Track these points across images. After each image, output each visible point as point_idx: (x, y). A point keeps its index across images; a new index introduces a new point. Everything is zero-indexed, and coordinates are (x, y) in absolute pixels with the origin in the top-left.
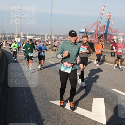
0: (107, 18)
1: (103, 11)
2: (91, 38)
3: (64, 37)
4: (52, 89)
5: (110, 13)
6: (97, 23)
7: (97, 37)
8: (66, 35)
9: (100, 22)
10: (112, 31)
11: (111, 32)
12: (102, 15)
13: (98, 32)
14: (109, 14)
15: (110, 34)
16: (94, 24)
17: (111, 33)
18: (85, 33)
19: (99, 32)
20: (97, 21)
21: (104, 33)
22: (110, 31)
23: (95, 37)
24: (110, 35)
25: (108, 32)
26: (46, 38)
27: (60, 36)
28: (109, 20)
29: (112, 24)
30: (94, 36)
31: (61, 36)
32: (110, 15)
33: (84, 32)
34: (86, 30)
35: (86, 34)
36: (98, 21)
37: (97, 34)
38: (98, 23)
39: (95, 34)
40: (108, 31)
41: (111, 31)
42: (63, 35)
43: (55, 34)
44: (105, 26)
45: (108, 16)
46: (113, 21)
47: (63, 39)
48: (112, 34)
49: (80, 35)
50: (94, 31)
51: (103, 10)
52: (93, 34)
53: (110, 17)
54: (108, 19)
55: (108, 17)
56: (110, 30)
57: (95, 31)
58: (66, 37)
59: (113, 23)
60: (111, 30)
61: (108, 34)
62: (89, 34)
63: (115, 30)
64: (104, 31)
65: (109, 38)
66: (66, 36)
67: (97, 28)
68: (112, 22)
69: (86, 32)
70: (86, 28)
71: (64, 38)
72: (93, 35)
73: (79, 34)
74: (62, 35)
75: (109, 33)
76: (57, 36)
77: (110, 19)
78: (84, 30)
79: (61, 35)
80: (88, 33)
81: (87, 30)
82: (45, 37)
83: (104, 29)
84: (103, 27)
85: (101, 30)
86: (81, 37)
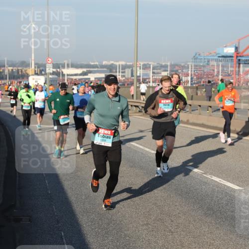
4: (142, 225)
8: (177, 65)
18: (234, 58)
26: (121, 74)
27: (160, 69)
31: (164, 67)
33: (231, 55)
34: (237, 49)
35: (239, 60)
42: (169, 64)
43: (146, 63)
49: (220, 64)
58: (177, 71)
62: (246, 60)
66: (177, 68)
69: (237, 57)
70: (239, 43)
73: (216, 60)
74: (166, 66)
76: (150, 68)
78: (231, 50)
79: (162, 66)
80: (243, 58)
82: (116, 72)
86: (223, 70)
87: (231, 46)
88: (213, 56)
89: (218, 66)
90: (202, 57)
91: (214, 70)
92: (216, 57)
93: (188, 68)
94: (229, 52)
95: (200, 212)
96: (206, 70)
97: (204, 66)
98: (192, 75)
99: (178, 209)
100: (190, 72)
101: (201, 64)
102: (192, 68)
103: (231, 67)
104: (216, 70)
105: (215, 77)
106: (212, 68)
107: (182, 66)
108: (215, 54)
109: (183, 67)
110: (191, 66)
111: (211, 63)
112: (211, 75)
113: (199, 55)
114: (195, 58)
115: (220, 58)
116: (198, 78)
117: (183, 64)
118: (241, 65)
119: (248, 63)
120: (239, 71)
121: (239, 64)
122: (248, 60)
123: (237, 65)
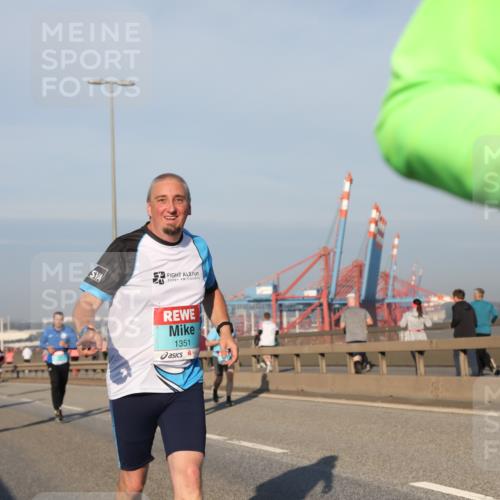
0: (370, 233)
1: (348, 199)
2: (302, 327)
5: (377, 209)
6: (326, 255)
7: (330, 317)
9: (338, 251)
10: (398, 286)
11: (390, 293)
12: (343, 219)
13: (331, 296)
14: (374, 214)
15: (387, 301)
16: (312, 260)
17: (394, 297)
18: (273, 303)
19: (338, 297)
20: (325, 248)
21: (363, 297)
22: (386, 289)
23: (323, 318)
24: (389, 305)
25: (379, 296)
28: (379, 238)
29: (392, 256)
30: (316, 317)
32: (381, 219)
33: (268, 298)
34: (275, 288)
35: (281, 305)
36: (331, 246)
37: (330, 305)
38: (332, 254)
39: (321, 305)
40: (379, 288)
41: (390, 288)
44: (360, 267)
45: (371, 222)
46: (396, 241)
48: (397, 300)
49: (252, 313)
50: (313, 293)
51: (348, 196)
52: (310, 305)
53: (380, 225)
54: (375, 236)
55: (373, 228)
56: (387, 283)
57: (318, 291)
59: (395, 251)
60: (391, 281)
61: (377, 305)
62: (291, 306)
63: (410, 284)
64: (359, 290)
65: (385, 322)
67: (328, 279)
68: (393, 247)
69: (277, 300)
70: (278, 279)
72: (313, 310)
73: (245, 307)
75: (383, 300)
77: (381, 233)
78: (266, 291)
80: (286, 303)
81: (282, 289)
83: (360, 283)
84: (356, 274)
85: (345, 285)
87: (265, 284)
88: (240, 300)
89: (249, 316)
91: (243, 323)
92: (245, 303)
94: (264, 293)
104: (246, 323)
106: (240, 320)
108: (242, 298)
111: (239, 312)
115: (252, 304)
118: (285, 314)
119: (294, 310)
120: (281, 323)
121: (281, 311)
122: (295, 305)
123: (278, 313)
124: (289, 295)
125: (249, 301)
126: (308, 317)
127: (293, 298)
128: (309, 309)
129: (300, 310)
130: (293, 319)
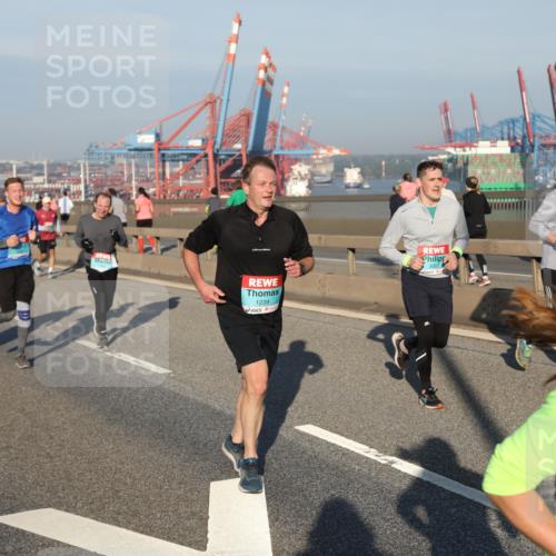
0: (259, 79)
1: (237, 43)
2: (185, 177)
3: (50, 175)
5: (267, 54)
6: (212, 102)
7: (215, 168)
8: (60, 165)
9: (225, 98)
10: (286, 137)
11: (278, 145)
12: (231, 65)
13: (217, 146)
14: (264, 60)
15: (275, 153)
16: (197, 109)
17: (282, 148)
18: (155, 152)
19: (224, 148)
20: (211, 95)
21: (250, 148)
22: (275, 140)
23: (208, 169)
24: (277, 157)
25: (267, 147)
27: (30, 172)
28: (268, 85)
29: (282, 105)
30: (201, 168)
31: (37, 169)
32: (271, 65)
33: (150, 146)
34: (158, 136)
35: (163, 155)
36: (217, 93)
37: (215, 156)
38: (218, 102)
39: (206, 155)
40: (267, 138)
41: (279, 139)
42: (45, 163)
43: (4, 161)
44: (248, 116)
45: (260, 68)
46: (286, 90)
47: (46, 186)
48: (285, 152)
49: (133, 161)
50: (198, 143)
51: (236, 39)
52: (195, 155)
53: (270, 71)
54: (264, 83)
55: (262, 74)
56: (275, 133)
57: (203, 140)
58: (59, 176)
59: (284, 100)
60: (279, 132)
62: (175, 155)
63: (299, 135)
64: (246, 140)
66: (59, 170)
67: (213, 128)
68: (283, 95)
69: (159, 150)
70: (161, 127)
71: (49, 182)
72: (198, 161)
73: (126, 156)
74: (40, 167)
75: (271, 151)
77: (270, 81)
78: (148, 139)
79: (33, 167)
80: (170, 152)
81: (165, 138)
83: (247, 133)
84: (243, 123)
85: (231, 134)
86: (137, 173)
87: (147, 132)
88: (119, 148)
89: (129, 165)
90: (102, 151)
91: (122, 173)
92: (125, 151)
93: (79, 169)
94: (146, 141)
95: (100, 417)
96: (109, 173)
97: (106, 166)
98: (85, 181)
99: (62, 415)
100: (82, 176)
101: (102, 163)
102: (85, 170)
103: (151, 166)
104: (126, 172)
105: (126, 184)
106: (120, 169)
107: (69, 167)
108: (122, 146)
109: (71, 168)
110: (84, 166)
111: (119, 160)
112: (118, 180)
113: (97, 147)
114: (90, 153)
115: (133, 153)
116: (96, 186)
117: (69, 163)
118: (167, 164)
119: (178, 161)
120: (164, 173)
121: (164, 161)
122: (178, 155)
123: (161, 164)
124: (172, 144)
125: (130, 150)
126: (193, 168)
127: (176, 148)
128: (195, 159)
129: (183, 160)
130: (177, 170)
